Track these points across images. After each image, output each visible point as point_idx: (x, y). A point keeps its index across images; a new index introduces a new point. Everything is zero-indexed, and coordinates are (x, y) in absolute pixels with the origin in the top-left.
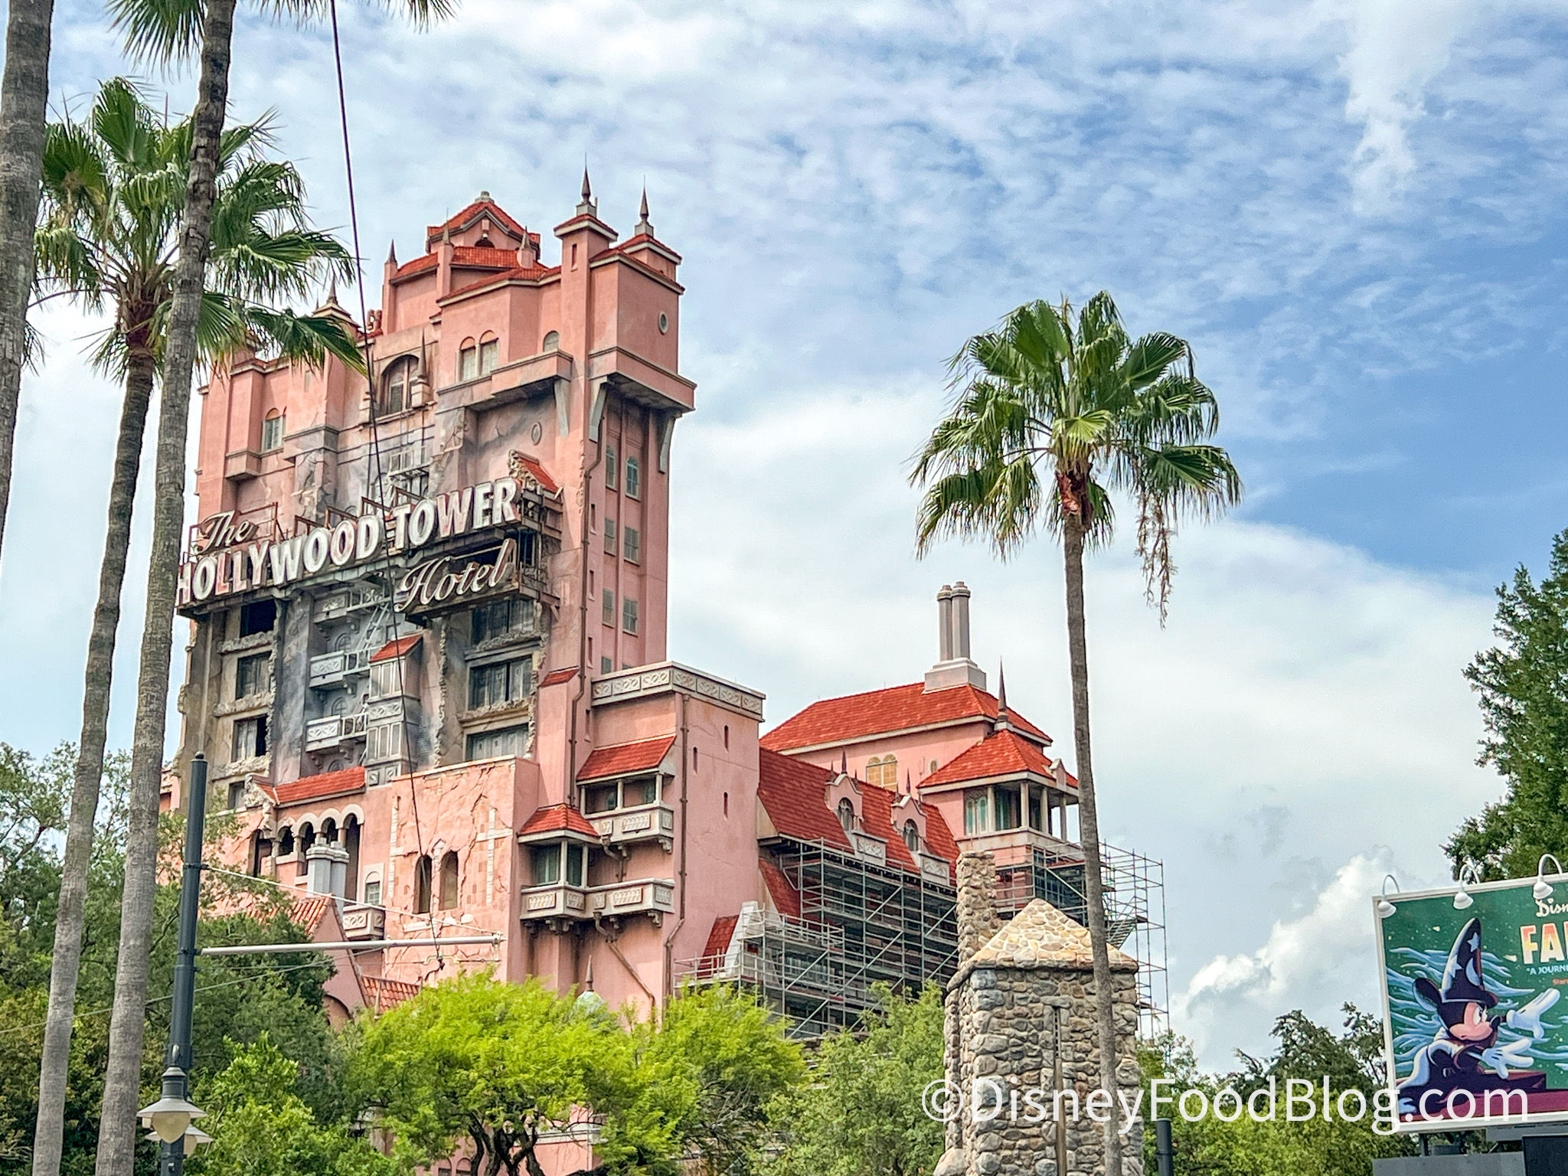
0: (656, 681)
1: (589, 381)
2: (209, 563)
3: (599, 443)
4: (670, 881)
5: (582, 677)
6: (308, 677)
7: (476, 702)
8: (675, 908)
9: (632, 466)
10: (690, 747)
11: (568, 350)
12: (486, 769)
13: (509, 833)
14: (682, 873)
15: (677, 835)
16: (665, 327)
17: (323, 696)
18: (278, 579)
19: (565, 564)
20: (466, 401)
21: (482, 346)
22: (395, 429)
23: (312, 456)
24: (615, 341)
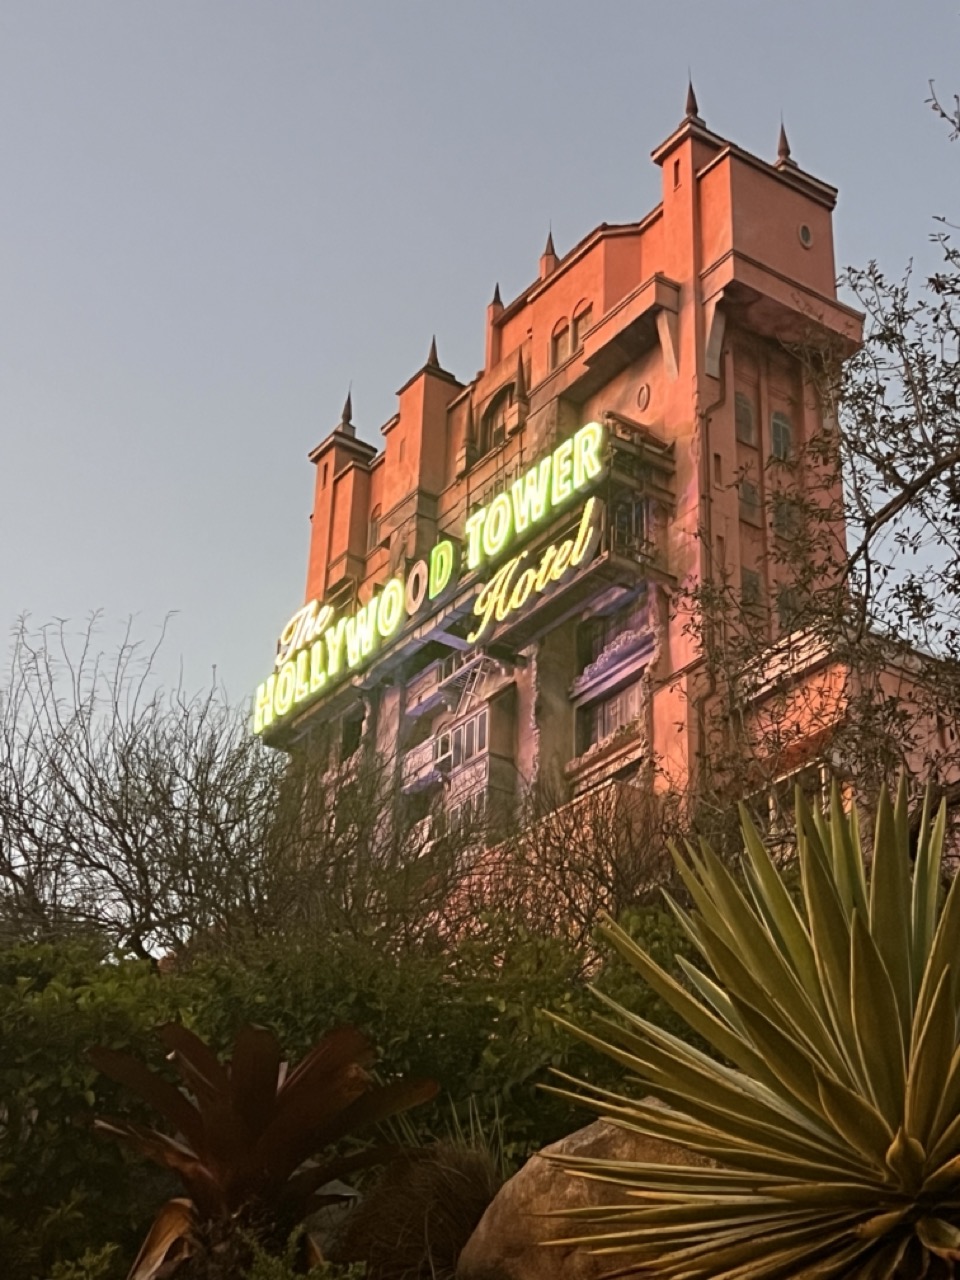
1: (701, 305)
2: (288, 669)
3: (722, 379)
5: (711, 670)
6: (400, 782)
9: (779, 422)
11: (673, 276)
18: (356, 661)
19: (680, 532)
20: (559, 390)
21: (576, 321)
22: (492, 467)
23: (405, 529)
24: (729, 245)
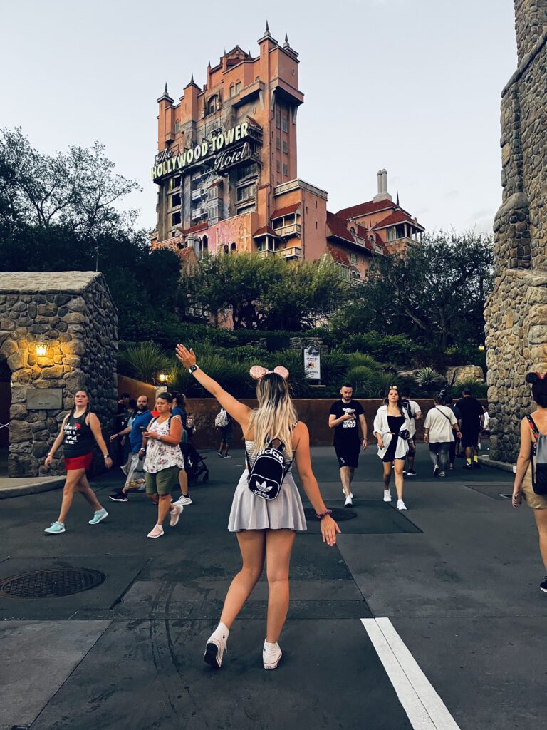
0: (294, 185)
1: (270, 90)
2: (161, 165)
3: (274, 112)
4: (301, 247)
5: (271, 187)
6: (191, 198)
7: (239, 199)
8: (302, 256)
9: (284, 122)
10: (305, 206)
11: (264, 81)
12: (243, 217)
13: (250, 235)
14: (304, 245)
15: (302, 233)
16: (294, 74)
17: (195, 203)
18: (180, 167)
19: (265, 151)
20: (232, 104)
21: (237, 85)
22: (212, 118)
23: (189, 131)
24: (277, 76)
